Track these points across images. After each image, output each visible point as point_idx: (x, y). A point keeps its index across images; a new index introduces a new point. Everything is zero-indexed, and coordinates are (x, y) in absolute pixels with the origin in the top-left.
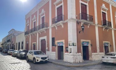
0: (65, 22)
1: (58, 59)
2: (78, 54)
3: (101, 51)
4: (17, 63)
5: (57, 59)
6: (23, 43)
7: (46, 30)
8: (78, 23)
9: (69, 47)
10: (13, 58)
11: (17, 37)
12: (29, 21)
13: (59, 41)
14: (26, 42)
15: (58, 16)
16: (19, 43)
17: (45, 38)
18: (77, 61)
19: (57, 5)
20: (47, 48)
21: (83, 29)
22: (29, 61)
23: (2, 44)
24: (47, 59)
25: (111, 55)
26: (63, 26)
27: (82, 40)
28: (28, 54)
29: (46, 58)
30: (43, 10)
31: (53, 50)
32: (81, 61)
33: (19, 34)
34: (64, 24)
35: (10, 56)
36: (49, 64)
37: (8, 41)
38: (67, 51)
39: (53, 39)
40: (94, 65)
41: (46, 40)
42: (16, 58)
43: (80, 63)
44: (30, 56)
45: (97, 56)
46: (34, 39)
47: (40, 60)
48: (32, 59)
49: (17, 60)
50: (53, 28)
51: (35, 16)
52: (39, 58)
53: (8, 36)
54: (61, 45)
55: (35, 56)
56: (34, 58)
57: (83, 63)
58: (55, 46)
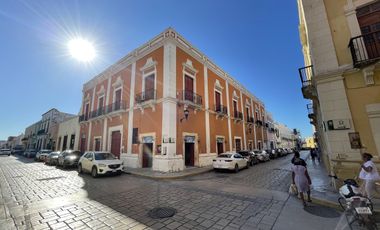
0: (158, 101)
1: (144, 166)
2: (176, 157)
3: (212, 151)
4: (53, 178)
5: (140, 166)
6: (73, 137)
7: (123, 114)
8: (179, 105)
9: (163, 145)
10: (48, 167)
11: (61, 125)
12: (91, 96)
13: (145, 135)
14: (81, 134)
15: (146, 91)
16: (66, 138)
17: (120, 128)
18: (175, 168)
19: (146, 72)
20: (122, 147)
21: (187, 116)
22: (82, 173)
23: (24, 139)
24: (120, 168)
25: (226, 156)
26: (154, 109)
27: (185, 134)
28: (83, 160)
29: (118, 166)
30: (119, 79)
31: (134, 151)
32: (181, 169)
33: (66, 120)
34: (156, 105)
35: (42, 165)
36: (124, 177)
37: (41, 132)
38: (159, 152)
39: (136, 132)
40: (202, 173)
41: (122, 133)
42: (53, 167)
43: (180, 171)
44: (87, 163)
45: (206, 159)
46: (98, 129)
47: (106, 169)
48: (90, 169)
49: (57, 172)
50: (137, 112)
51: (102, 87)
52: (104, 166)
53: (41, 122)
54: (148, 142)
55: (96, 162)
56: (94, 167)
57: (185, 171)
58: (139, 143)
